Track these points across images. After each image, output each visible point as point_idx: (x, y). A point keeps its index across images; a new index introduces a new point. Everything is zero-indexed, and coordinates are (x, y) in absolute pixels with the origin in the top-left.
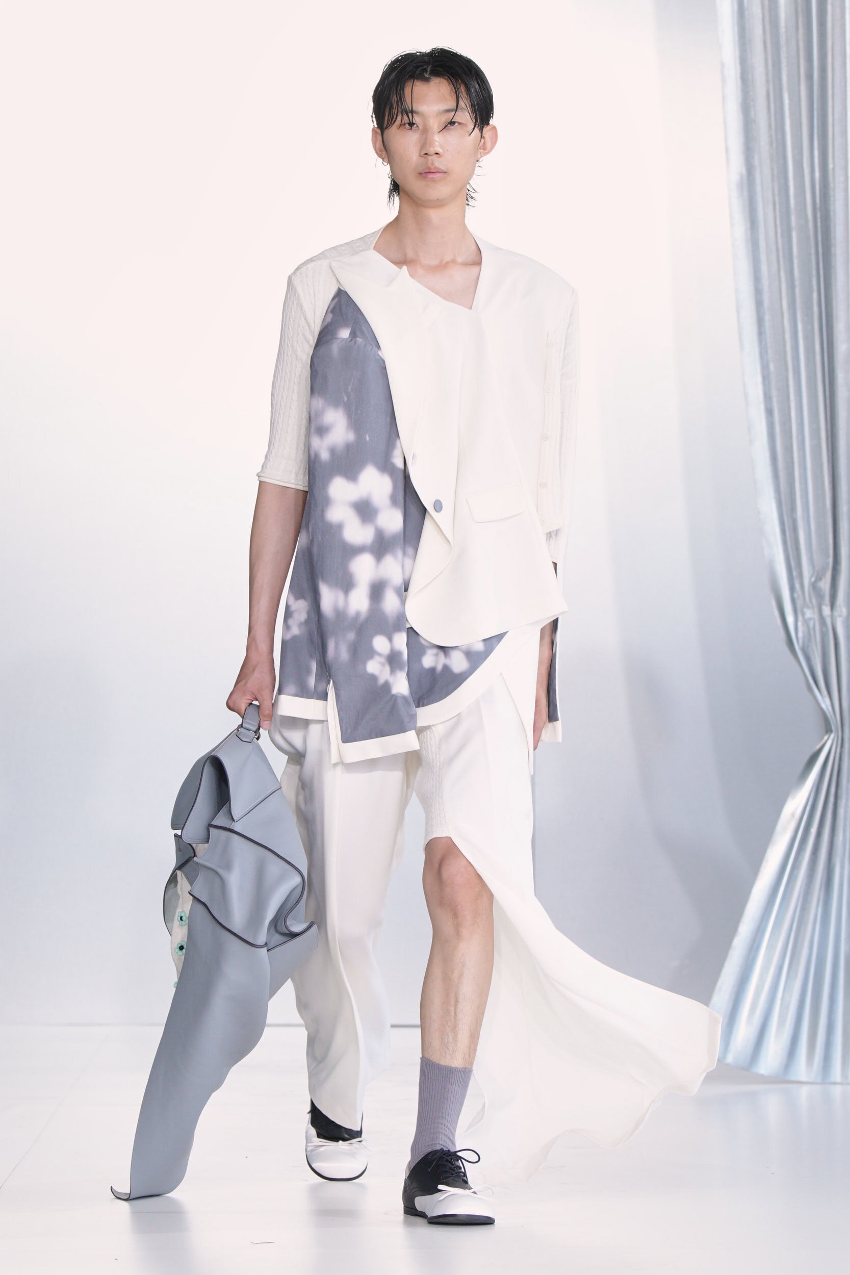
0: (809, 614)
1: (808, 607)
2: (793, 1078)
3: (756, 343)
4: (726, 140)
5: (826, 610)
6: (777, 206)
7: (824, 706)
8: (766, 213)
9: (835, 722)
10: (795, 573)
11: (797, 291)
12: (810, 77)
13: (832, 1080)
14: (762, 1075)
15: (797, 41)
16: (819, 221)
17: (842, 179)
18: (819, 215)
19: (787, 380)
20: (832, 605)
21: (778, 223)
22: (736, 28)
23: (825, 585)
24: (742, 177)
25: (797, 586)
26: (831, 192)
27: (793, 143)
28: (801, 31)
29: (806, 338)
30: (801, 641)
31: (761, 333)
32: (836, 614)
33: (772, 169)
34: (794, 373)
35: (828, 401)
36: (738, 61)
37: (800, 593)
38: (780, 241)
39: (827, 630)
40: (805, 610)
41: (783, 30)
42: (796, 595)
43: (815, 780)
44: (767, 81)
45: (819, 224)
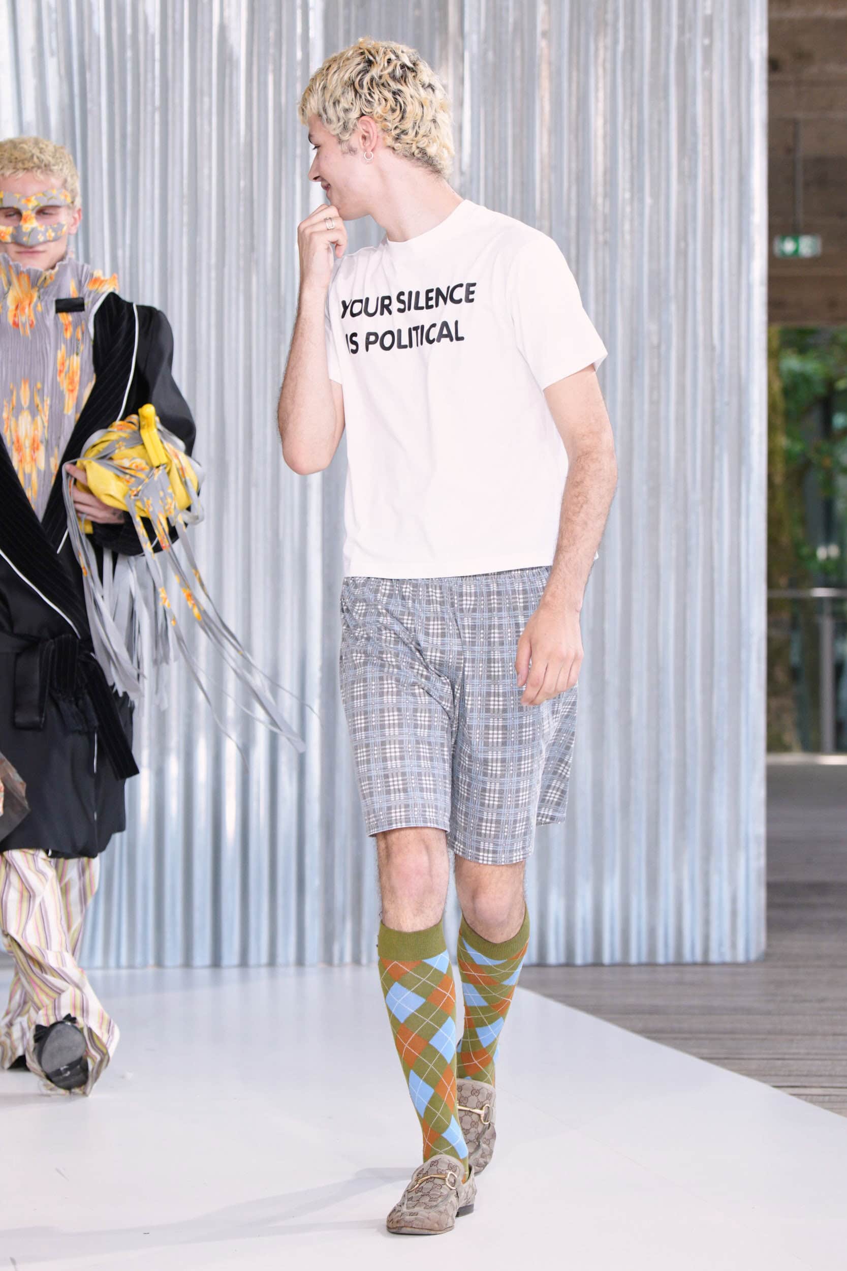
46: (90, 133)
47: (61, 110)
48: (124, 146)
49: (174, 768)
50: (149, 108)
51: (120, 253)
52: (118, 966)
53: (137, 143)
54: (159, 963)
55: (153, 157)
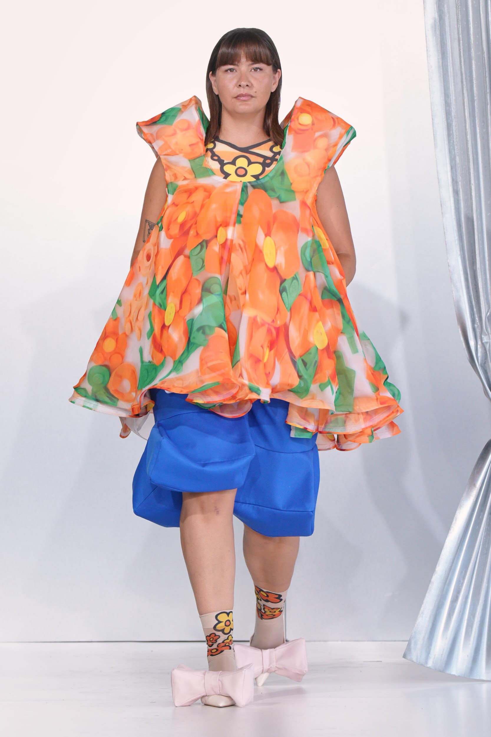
0: (485, 339)
1: (486, 335)
2: (478, 678)
3: (446, 142)
6: (461, 42)
8: (453, 46)
10: (475, 310)
11: (476, 103)
14: (454, 675)
19: (469, 169)
21: (462, 55)
24: (435, 21)
25: (477, 319)
29: (482, 138)
30: (480, 358)
31: (449, 134)
33: (457, 15)
37: (479, 324)
38: (463, 67)
40: (483, 336)
42: (476, 326)
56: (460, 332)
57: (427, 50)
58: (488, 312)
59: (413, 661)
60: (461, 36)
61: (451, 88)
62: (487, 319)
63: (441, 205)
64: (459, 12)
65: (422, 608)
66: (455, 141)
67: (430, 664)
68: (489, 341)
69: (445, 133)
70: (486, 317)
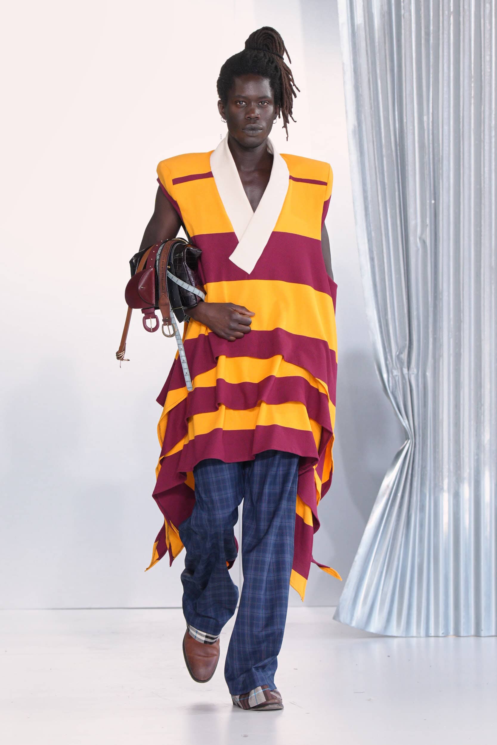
0: (395, 373)
1: (395, 369)
2: (390, 635)
3: (364, 221)
4: (346, 106)
5: (405, 371)
6: (375, 143)
7: (404, 424)
8: (368, 147)
9: (411, 433)
10: (387, 350)
11: (387, 191)
12: (392, 70)
13: (411, 635)
14: (372, 633)
15: (385, 50)
16: (398, 151)
17: (411, 128)
18: (398, 148)
19: (382, 241)
20: (409, 368)
21: (376, 153)
22: (351, 43)
23: (404, 356)
24: (355, 127)
25: (389, 357)
26: (405, 135)
27: (383, 107)
28: (387, 45)
29: (392, 217)
30: (391, 388)
31: (367, 214)
32: (411, 372)
33: (372, 122)
34: (386, 237)
35: (405, 253)
36: (352, 62)
37: (390, 361)
38: (377, 162)
39: (406, 382)
40: (393, 371)
41: (377, 44)
42: (388, 362)
43: (400, 467)
44: (369, 73)
45: (399, 154)
46: (403, 31)
47: (382, 16)
48: (427, 40)
49: (467, 492)
50: (446, 12)
51: (425, 118)
52: (427, 635)
53: (437, 38)
54: (457, 634)
55: (449, 49)
56: (376, 367)
57: (349, 150)
58: (397, 352)
59: (340, 621)
60: (375, 139)
61: (367, 178)
62: (396, 358)
63: (361, 269)
64: (373, 121)
65: (347, 582)
66: (371, 219)
67: (354, 624)
68: (398, 374)
69: (363, 213)
70: (395, 356)
